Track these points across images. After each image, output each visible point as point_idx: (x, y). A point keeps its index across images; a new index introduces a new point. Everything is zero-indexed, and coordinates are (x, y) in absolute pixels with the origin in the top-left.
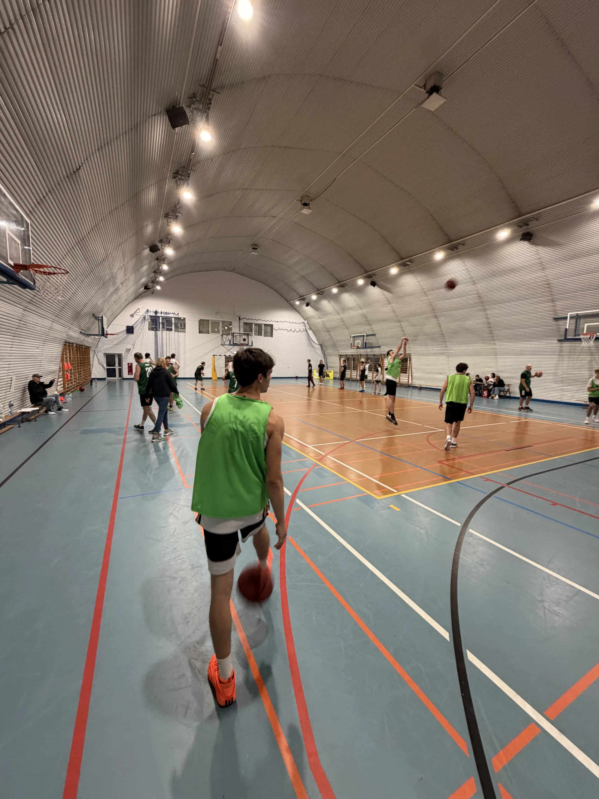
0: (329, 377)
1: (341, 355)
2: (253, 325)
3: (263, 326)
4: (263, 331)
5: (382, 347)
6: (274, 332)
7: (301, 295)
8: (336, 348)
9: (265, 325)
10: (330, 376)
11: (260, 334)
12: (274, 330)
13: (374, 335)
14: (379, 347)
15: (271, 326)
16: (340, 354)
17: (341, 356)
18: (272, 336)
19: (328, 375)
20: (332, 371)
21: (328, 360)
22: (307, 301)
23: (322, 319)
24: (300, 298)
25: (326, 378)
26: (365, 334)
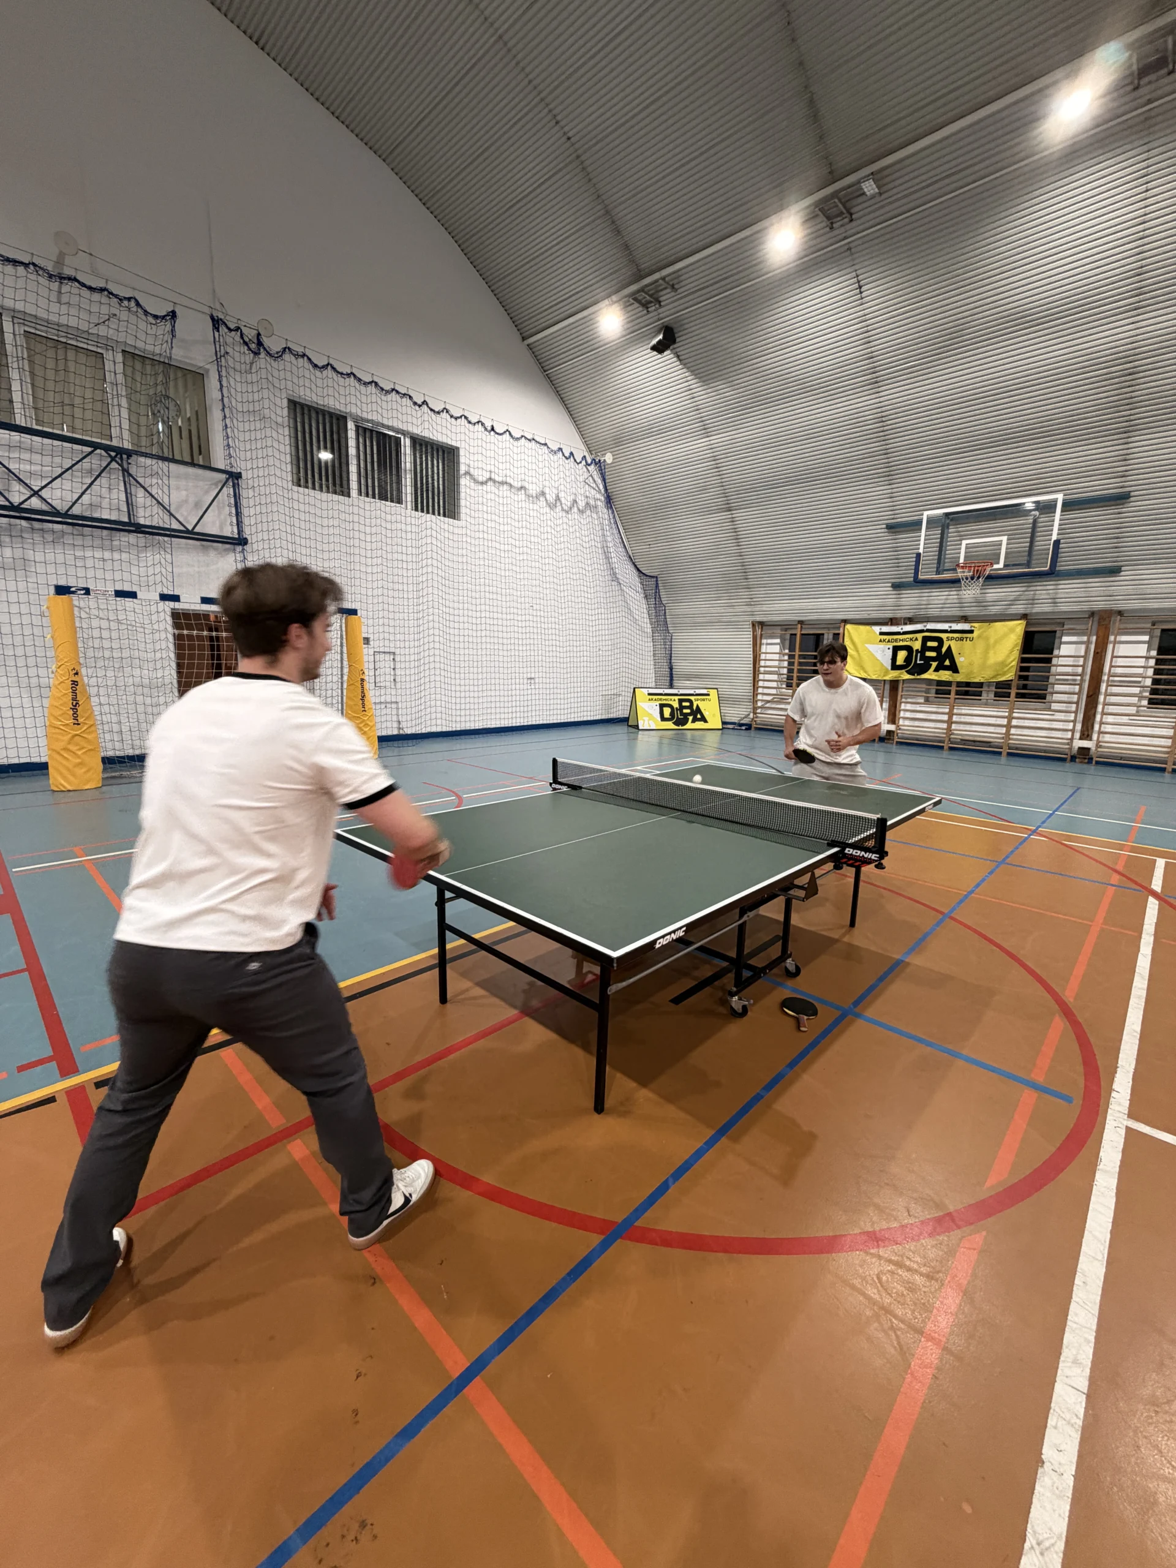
0: (704, 719)
1: (762, 624)
2: (351, 425)
3: (406, 443)
4: (408, 481)
5: (1126, 574)
6: (463, 489)
7: (646, 264)
8: (744, 593)
9: (418, 443)
10: (706, 714)
11: (388, 493)
12: (464, 481)
13: (1122, 498)
14: (1115, 571)
15: (448, 454)
16: (758, 619)
17: (761, 629)
18: (450, 510)
19: (698, 709)
20: (713, 693)
21: (678, 648)
22: (667, 313)
23: (715, 439)
24: (634, 288)
25: (689, 725)
26: (1060, 497)
